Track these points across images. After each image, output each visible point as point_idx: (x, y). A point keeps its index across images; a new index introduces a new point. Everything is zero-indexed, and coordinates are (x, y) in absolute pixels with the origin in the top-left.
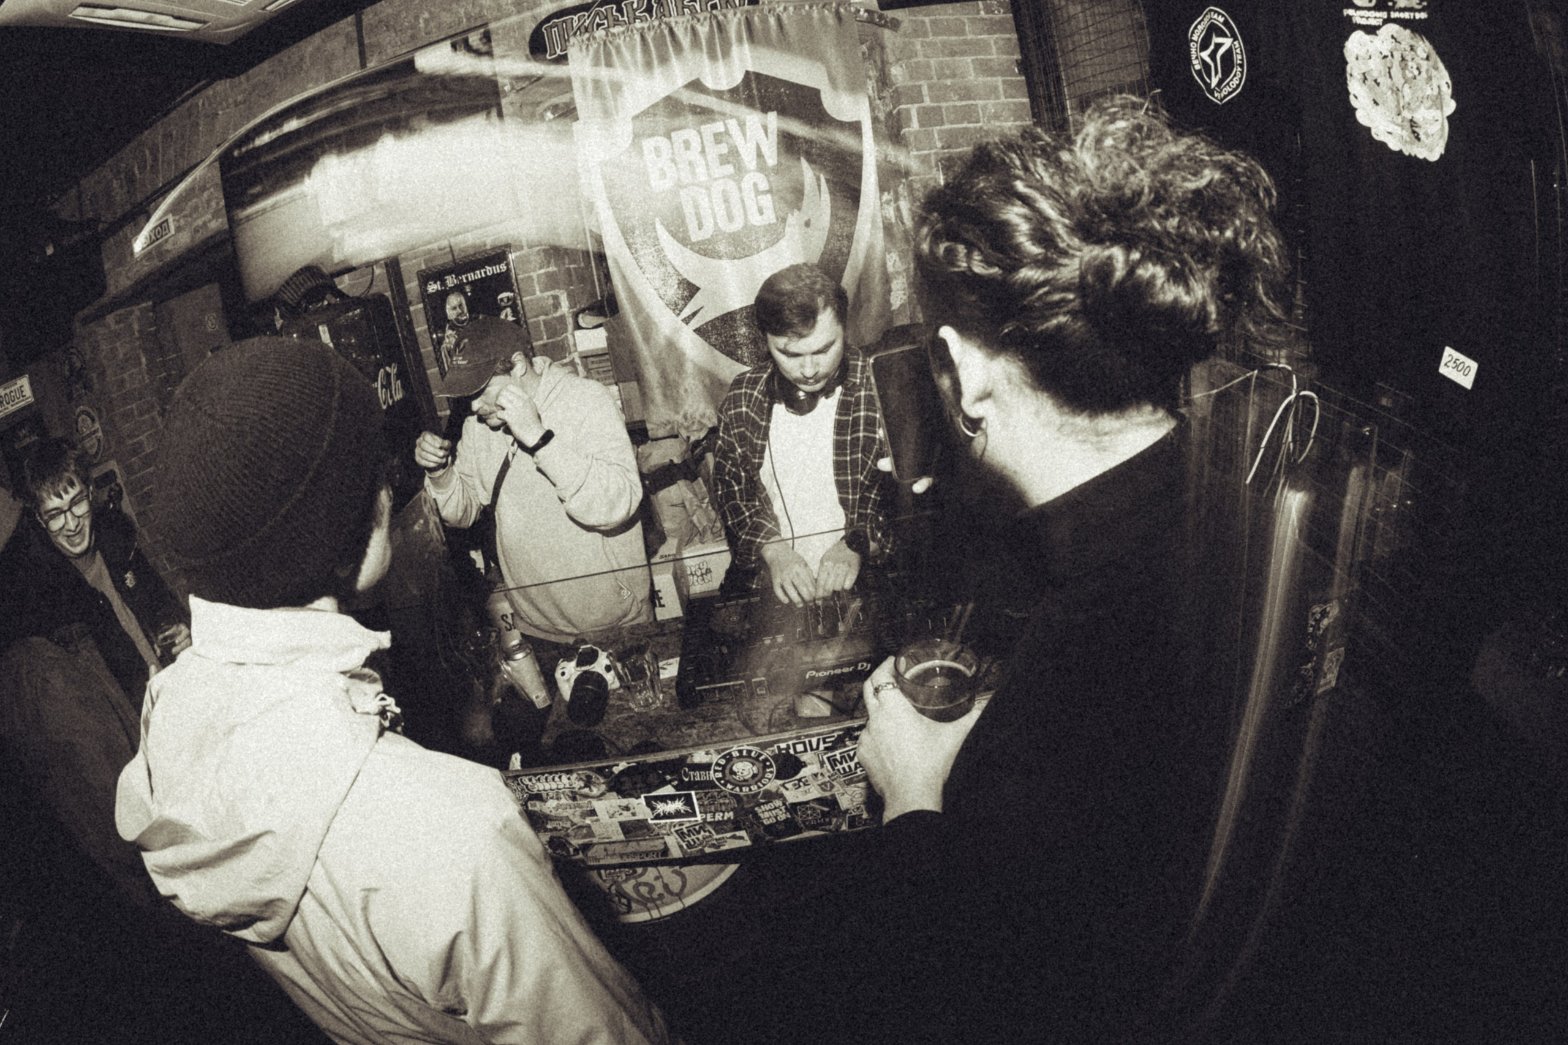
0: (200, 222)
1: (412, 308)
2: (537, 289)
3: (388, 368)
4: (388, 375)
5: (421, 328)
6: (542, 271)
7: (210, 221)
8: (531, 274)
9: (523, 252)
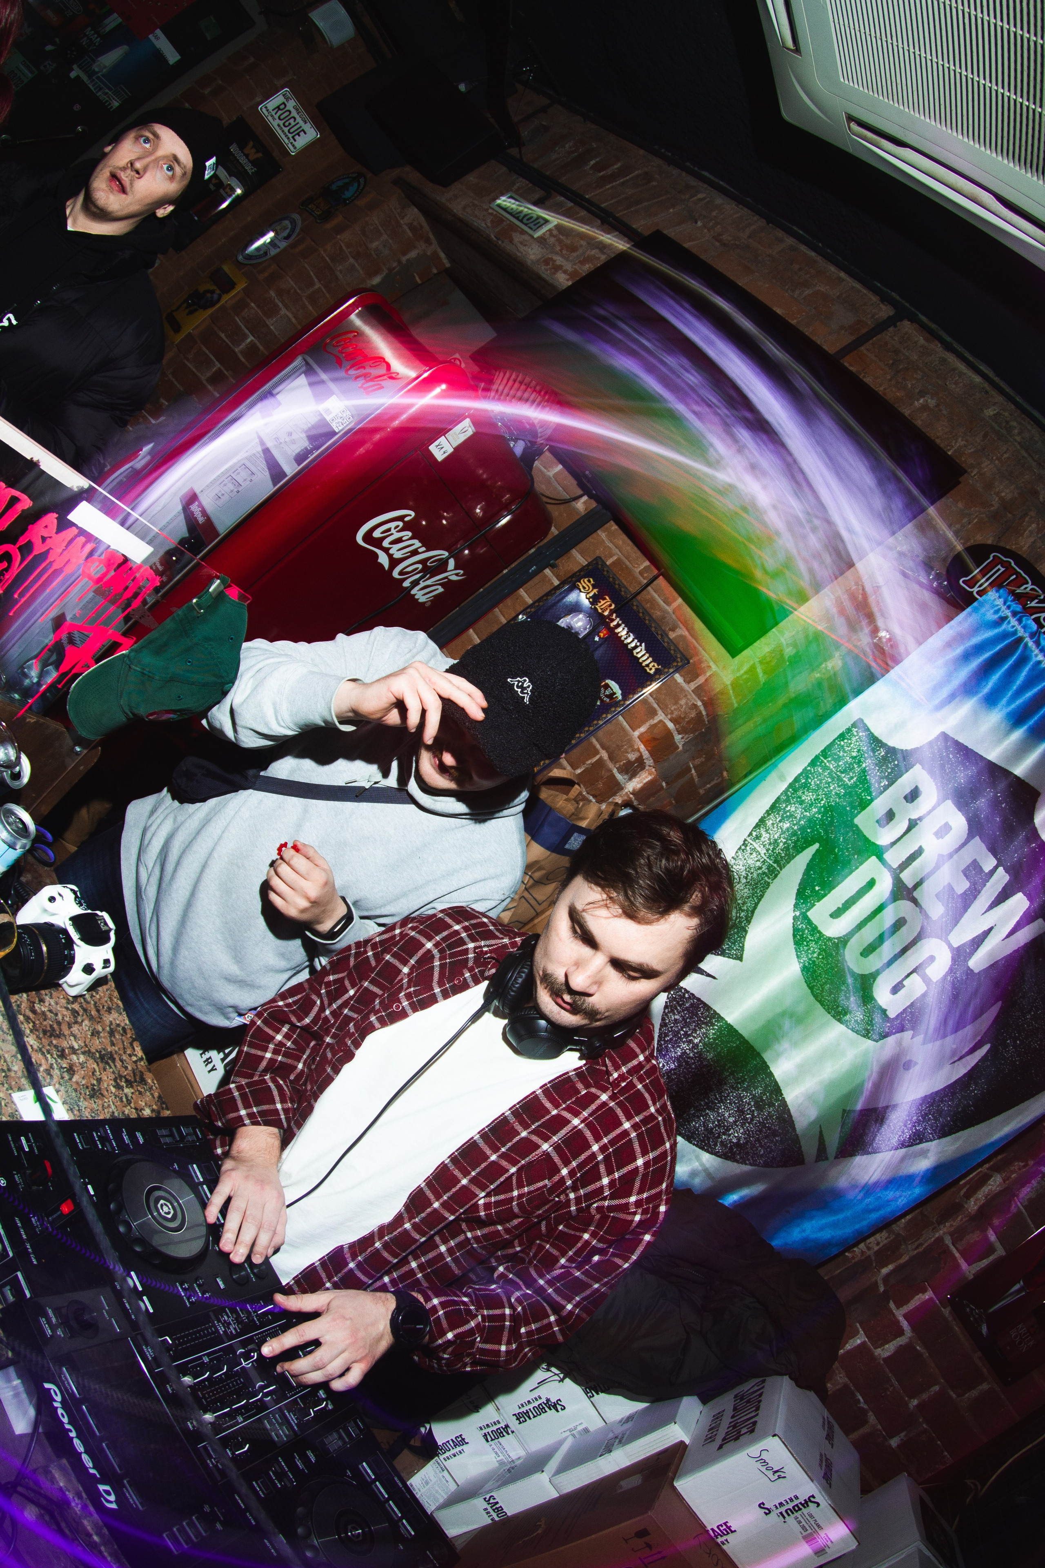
0: (559, 260)
1: (548, 572)
2: (643, 729)
3: (452, 563)
5: (526, 596)
6: (671, 725)
7: (565, 272)
8: (660, 712)
9: (684, 685)
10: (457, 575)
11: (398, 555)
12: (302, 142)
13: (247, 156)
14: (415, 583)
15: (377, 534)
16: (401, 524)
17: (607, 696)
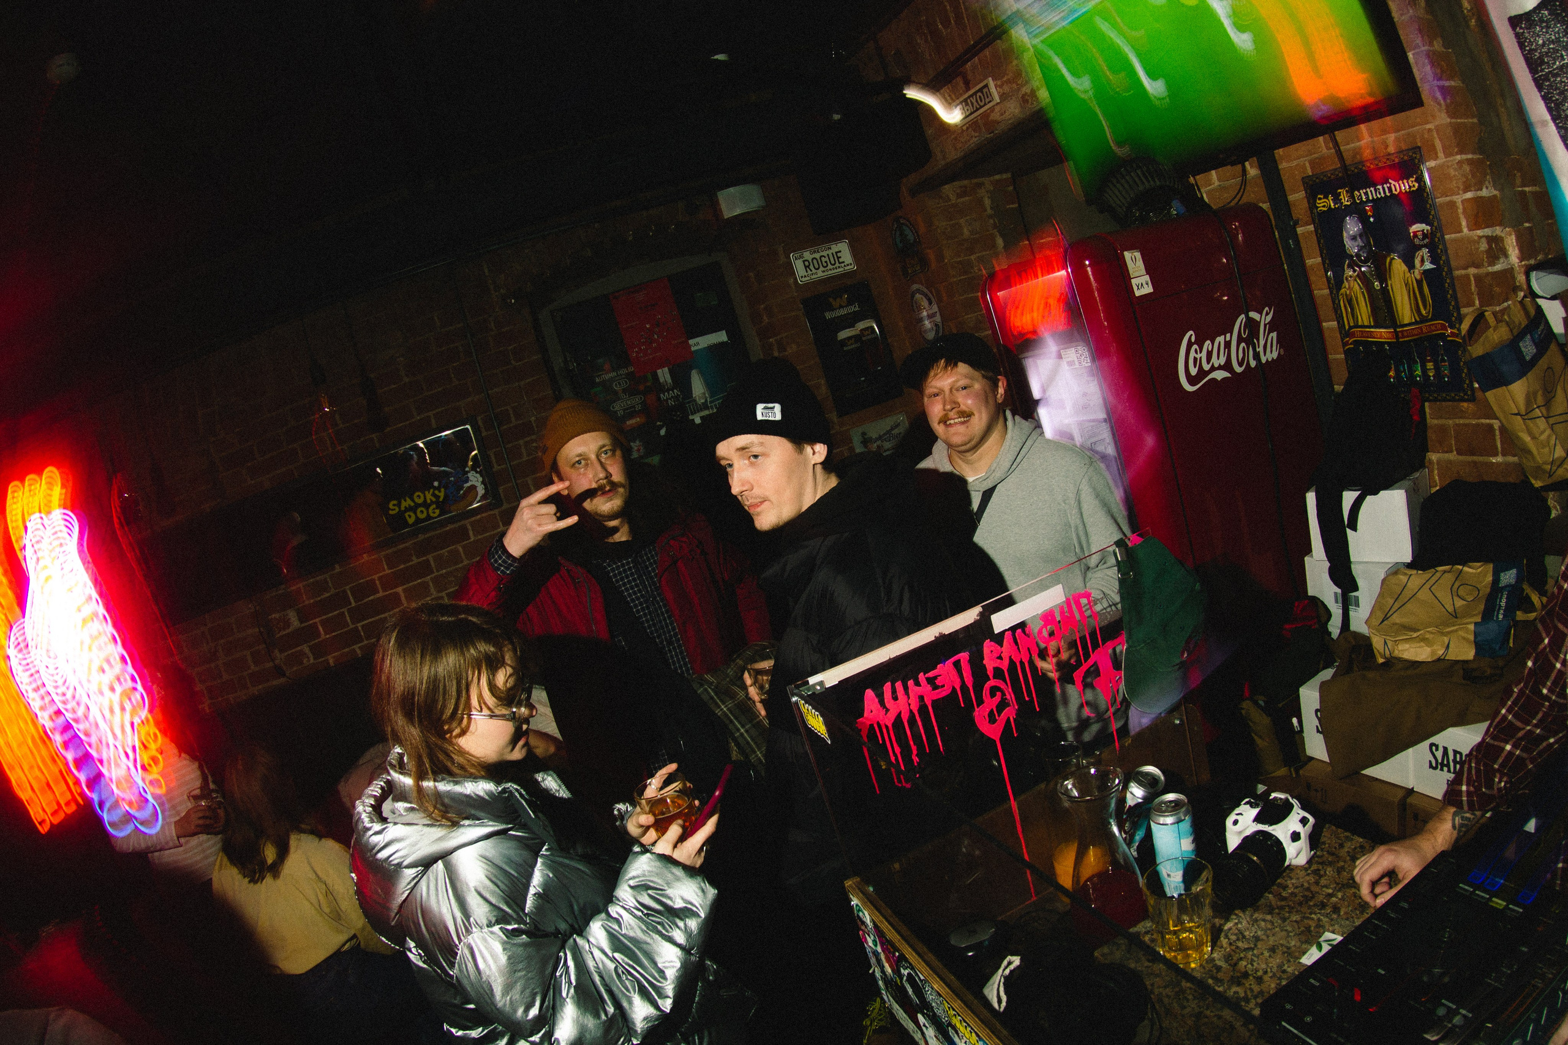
1: (1300, 230)
2: (1464, 223)
3: (1254, 315)
4: (1252, 326)
5: (1313, 260)
6: (1469, 195)
8: (1455, 198)
9: (1438, 162)
10: (1267, 314)
11: (1222, 360)
12: (847, 257)
13: (841, 307)
14: (1257, 356)
15: (1194, 371)
16: (1195, 346)
17: (1423, 239)
